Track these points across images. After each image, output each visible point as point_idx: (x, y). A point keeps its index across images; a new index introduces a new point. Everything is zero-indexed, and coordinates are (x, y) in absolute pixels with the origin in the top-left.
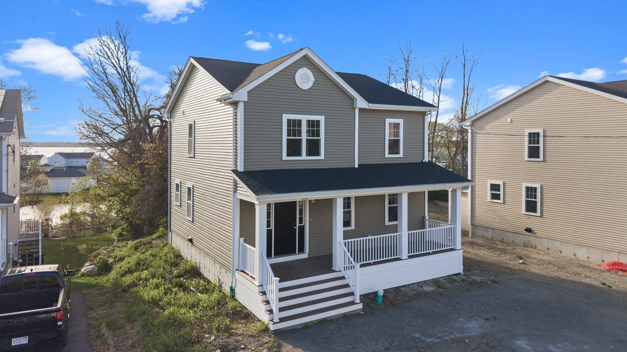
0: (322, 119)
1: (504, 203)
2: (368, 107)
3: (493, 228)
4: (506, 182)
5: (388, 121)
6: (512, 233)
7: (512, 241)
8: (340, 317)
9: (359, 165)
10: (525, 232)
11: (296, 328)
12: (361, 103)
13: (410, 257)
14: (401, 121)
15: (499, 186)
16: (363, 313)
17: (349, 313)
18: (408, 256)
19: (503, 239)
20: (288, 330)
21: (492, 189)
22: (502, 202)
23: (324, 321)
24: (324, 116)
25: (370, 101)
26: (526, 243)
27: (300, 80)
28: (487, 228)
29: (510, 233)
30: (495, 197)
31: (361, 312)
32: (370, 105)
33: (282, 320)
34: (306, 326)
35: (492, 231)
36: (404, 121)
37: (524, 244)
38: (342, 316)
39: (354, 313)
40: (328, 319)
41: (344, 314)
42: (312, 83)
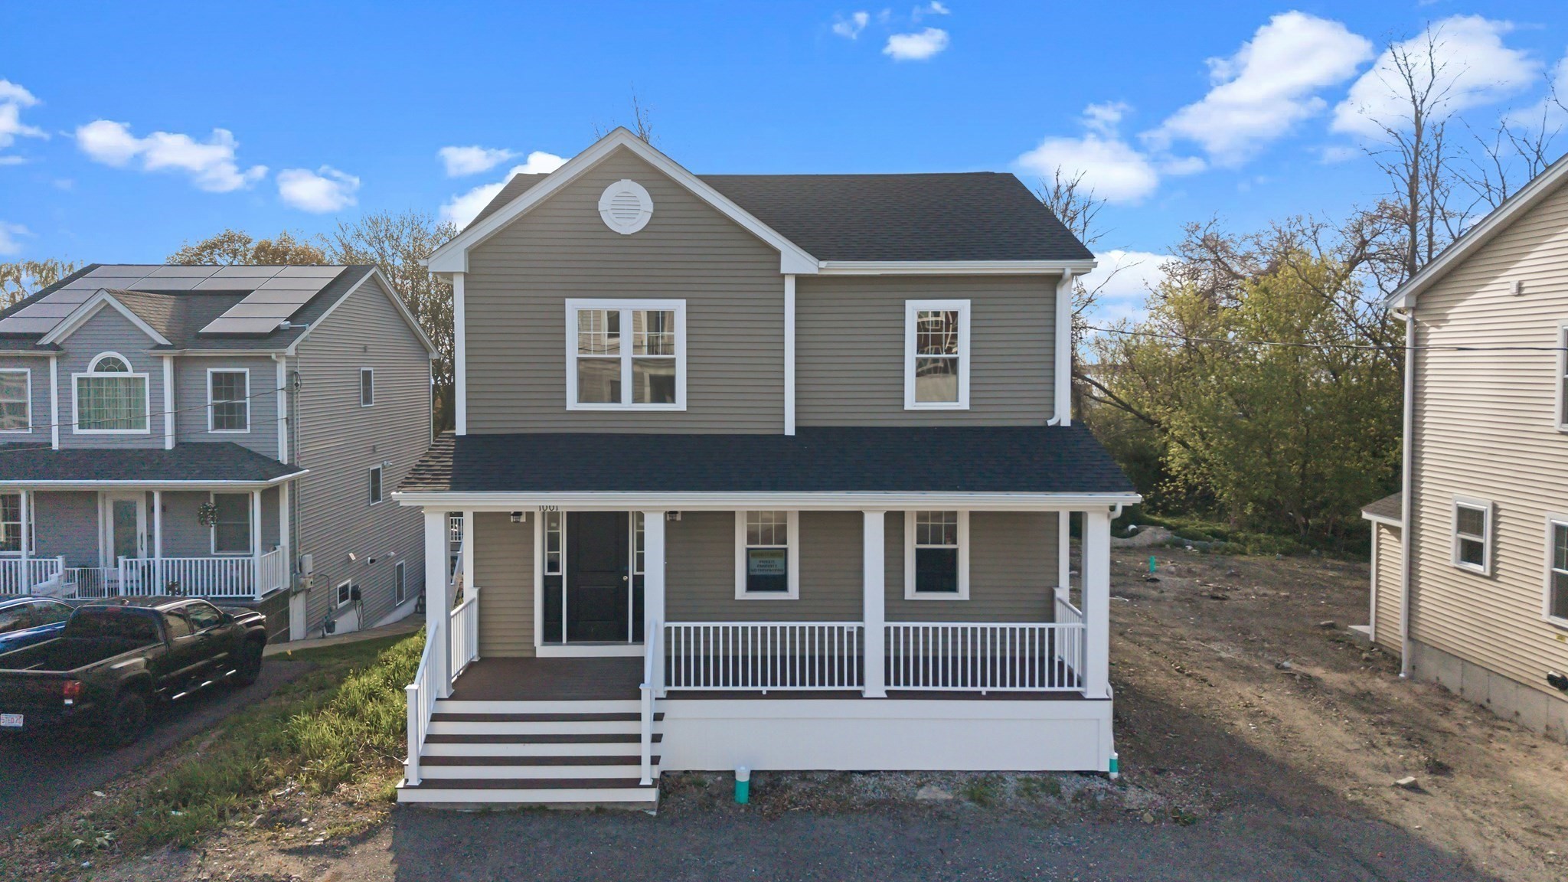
0: (678, 307)
1: (1493, 577)
2: (815, 271)
3: (1463, 659)
4: (1501, 506)
5: (913, 308)
6: (1515, 684)
7: (1514, 710)
8: (588, 810)
9: (797, 429)
10: (1549, 685)
11: (460, 809)
12: (795, 261)
13: (892, 695)
14: (963, 307)
15: (1479, 515)
16: (654, 813)
17: (614, 807)
18: (887, 692)
19: (1488, 701)
20: (436, 810)
21: (1461, 527)
22: (1488, 573)
23: (542, 808)
24: (685, 301)
25: (820, 254)
26: (1551, 724)
27: (611, 212)
28: (1448, 656)
29: (1511, 683)
30: (1471, 552)
31: (653, 810)
32: (823, 264)
33: (426, 784)
34: (486, 811)
35: (1459, 668)
36: (972, 305)
37: (1547, 727)
38: (593, 808)
39: (631, 808)
40: (551, 808)
41: (599, 805)
42: (650, 216)
